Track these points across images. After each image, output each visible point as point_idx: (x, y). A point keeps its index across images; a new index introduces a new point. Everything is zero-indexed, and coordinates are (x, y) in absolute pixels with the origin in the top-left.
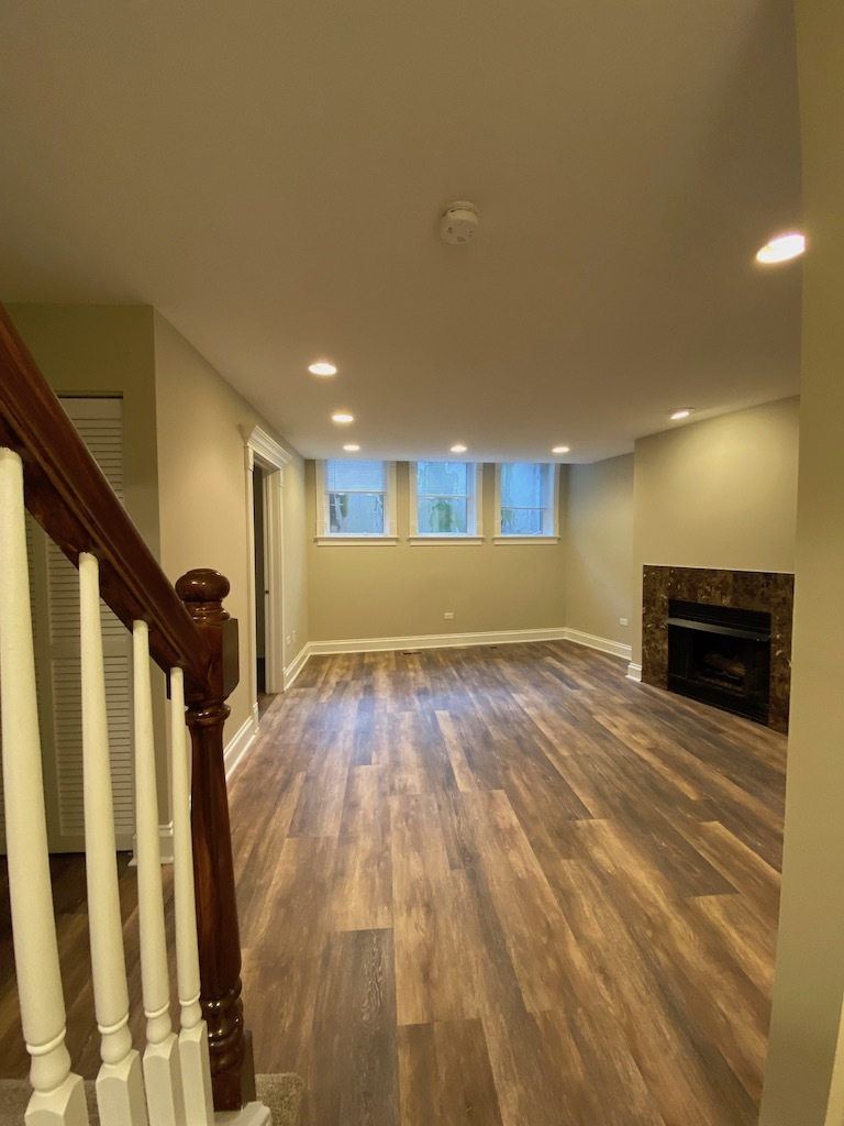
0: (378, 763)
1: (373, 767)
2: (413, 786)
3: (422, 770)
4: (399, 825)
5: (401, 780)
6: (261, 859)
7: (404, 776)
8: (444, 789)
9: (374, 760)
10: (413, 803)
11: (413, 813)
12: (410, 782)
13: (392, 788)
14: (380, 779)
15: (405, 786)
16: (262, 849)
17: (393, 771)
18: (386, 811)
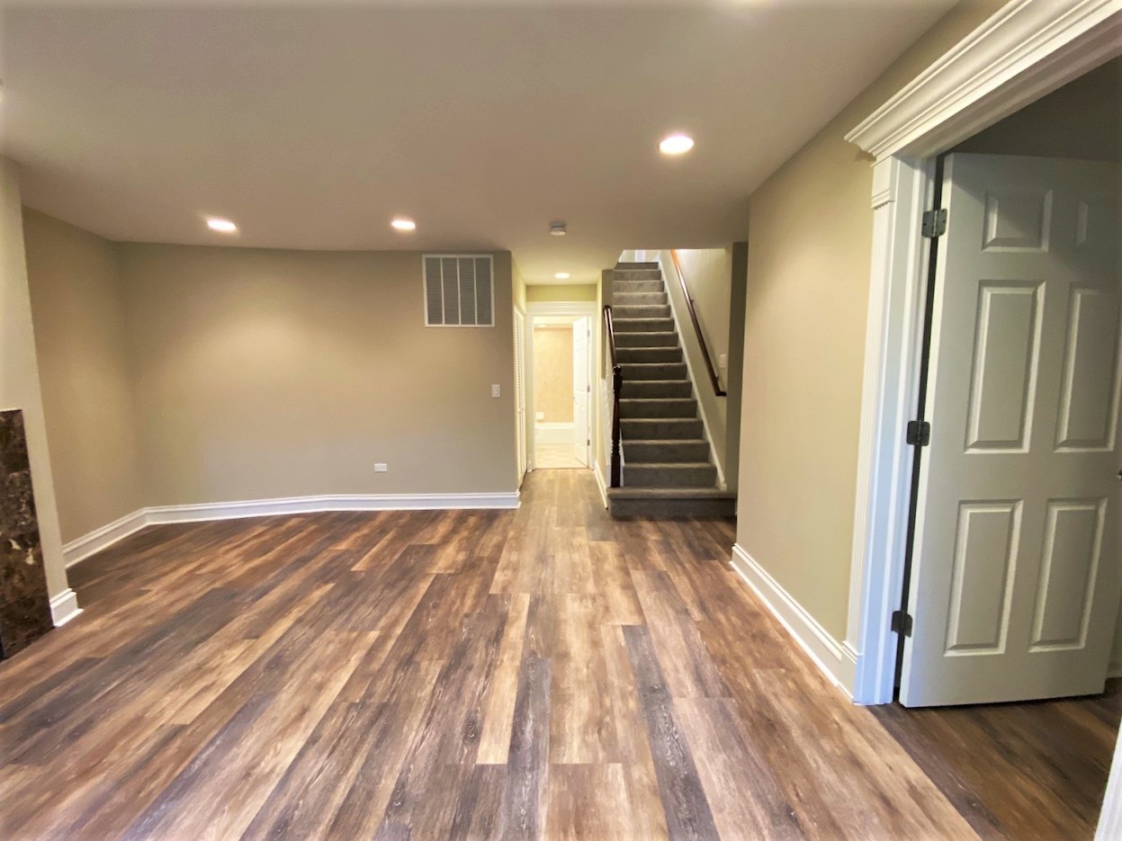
0: (614, 627)
1: (619, 622)
2: (573, 600)
3: (563, 616)
4: (586, 574)
5: (586, 607)
6: (676, 563)
7: (582, 610)
8: (544, 596)
9: (620, 632)
10: (574, 588)
11: (576, 581)
12: (576, 605)
13: (594, 599)
14: (607, 609)
15: (581, 601)
16: (679, 567)
17: (594, 617)
18: (597, 583)
